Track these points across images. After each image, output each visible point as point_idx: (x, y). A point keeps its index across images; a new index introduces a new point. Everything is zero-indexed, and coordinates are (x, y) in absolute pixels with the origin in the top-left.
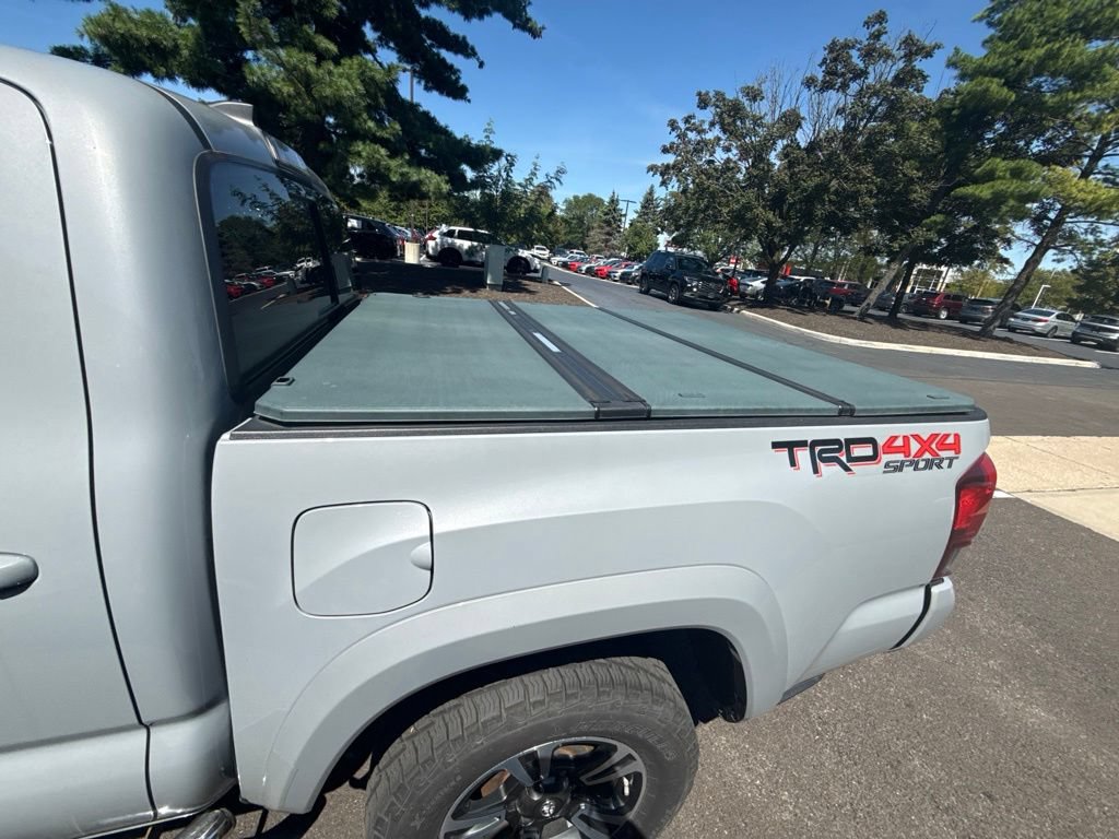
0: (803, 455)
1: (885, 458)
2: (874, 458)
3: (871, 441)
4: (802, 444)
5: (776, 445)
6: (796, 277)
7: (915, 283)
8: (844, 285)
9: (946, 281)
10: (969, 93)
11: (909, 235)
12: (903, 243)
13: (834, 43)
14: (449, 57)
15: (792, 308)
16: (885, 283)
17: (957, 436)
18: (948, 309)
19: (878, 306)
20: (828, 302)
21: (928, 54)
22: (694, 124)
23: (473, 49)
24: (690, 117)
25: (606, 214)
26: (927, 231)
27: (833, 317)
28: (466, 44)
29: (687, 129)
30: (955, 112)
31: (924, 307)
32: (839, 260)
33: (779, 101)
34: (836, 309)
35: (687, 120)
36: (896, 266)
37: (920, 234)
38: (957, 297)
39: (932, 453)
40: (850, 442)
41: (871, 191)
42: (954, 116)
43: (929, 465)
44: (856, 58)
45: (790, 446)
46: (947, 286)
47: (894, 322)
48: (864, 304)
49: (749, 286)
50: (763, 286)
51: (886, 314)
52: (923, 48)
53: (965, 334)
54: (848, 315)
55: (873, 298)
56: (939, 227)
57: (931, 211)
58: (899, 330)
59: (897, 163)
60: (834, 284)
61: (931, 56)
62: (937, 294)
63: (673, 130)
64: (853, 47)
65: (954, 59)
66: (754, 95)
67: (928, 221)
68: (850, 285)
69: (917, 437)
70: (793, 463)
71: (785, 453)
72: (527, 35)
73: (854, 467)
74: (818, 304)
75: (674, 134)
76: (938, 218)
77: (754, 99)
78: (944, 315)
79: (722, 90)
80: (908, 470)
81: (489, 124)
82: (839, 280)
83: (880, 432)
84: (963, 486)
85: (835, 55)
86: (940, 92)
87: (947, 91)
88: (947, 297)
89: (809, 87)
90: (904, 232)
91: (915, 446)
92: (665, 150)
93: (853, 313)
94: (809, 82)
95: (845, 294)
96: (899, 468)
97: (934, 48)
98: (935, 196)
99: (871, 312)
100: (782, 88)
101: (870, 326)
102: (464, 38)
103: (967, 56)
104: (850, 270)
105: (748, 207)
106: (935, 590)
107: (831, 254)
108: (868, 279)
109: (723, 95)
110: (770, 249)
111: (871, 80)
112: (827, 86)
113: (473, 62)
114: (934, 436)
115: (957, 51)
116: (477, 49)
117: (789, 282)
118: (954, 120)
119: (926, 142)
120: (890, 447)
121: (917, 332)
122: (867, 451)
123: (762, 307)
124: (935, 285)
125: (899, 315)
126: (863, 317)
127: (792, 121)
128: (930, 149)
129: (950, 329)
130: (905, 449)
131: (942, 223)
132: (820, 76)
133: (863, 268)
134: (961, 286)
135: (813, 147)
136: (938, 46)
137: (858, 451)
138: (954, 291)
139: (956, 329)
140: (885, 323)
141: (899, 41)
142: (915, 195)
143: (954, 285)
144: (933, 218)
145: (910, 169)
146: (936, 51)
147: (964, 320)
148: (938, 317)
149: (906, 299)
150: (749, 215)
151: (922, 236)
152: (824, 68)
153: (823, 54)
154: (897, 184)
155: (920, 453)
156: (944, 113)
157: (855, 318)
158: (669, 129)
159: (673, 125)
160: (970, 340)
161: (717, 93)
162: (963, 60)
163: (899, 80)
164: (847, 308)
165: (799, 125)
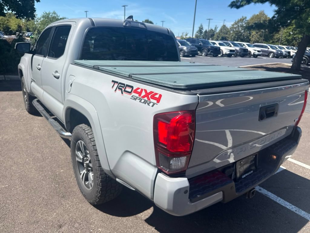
0: (116, 86)
2: (130, 93)
3: (132, 87)
4: (117, 82)
5: (113, 81)
17: (160, 96)
39: (148, 98)
40: (127, 86)
43: (145, 102)
45: (115, 82)
69: (146, 91)
70: (113, 87)
71: (112, 84)
73: (124, 93)
80: (138, 101)
83: (136, 85)
91: (143, 94)
96: (135, 99)
114: (151, 92)
120: (136, 91)
122: (130, 90)
130: (140, 93)
137: (127, 89)
155: (144, 97)
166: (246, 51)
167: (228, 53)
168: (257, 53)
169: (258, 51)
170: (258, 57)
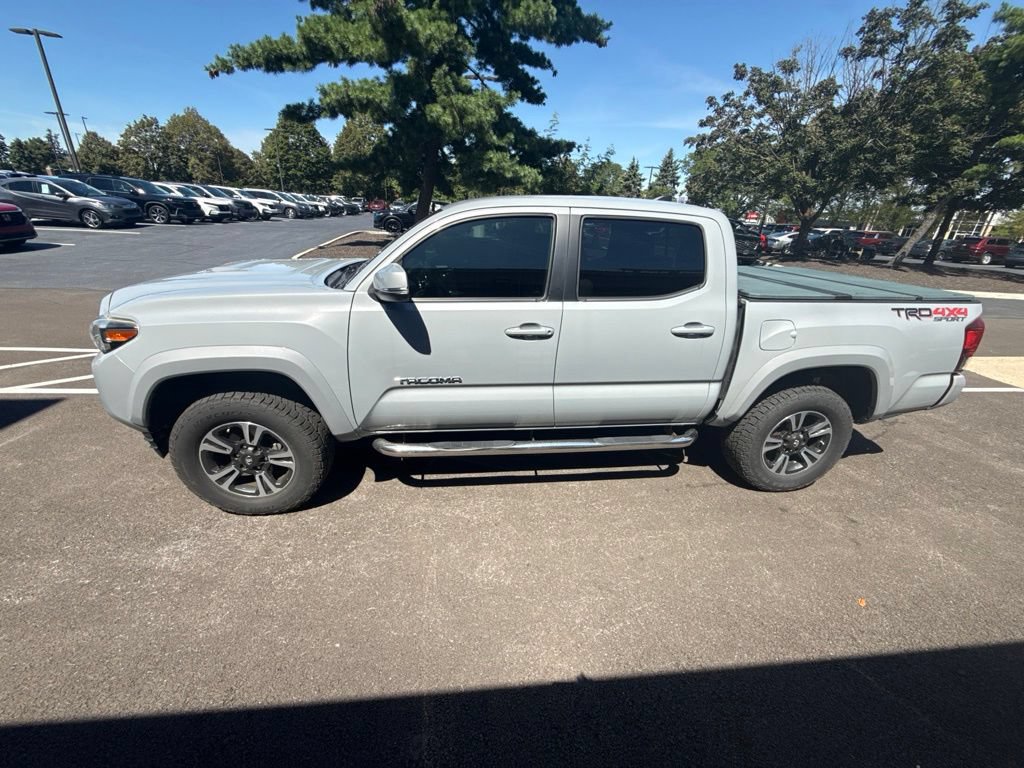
0: (903, 313)
1: (935, 316)
2: (930, 315)
3: (929, 310)
4: (903, 309)
5: (893, 309)
6: (822, 229)
7: (955, 228)
8: (873, 235)
9: (993, 223)
10: (1018, 46)
11: (949, 186)
12: (942, 194)
13: (873, 12)
14: (531, 71)
15: (824, 260)
16: (921, 232)
17: (966, 310)
18: (991, 253)
19: (913, 255)
20: (860, 253)
21: (972, 14)
22: (733, 100)
23: (549, 62)
24: (729, 94)
25: (627, 180)
26: (968, 181)
27: (866, 267)
28: (544, 59)
29: (726, 105)
30: (1002, 64)
31: (963, 254)
32: (867, 209)
33: (815, 71)
34: (867, 259)
35: (726, 97)
36: (933, 216)
37: (959, 185)
38: (1003, 242)
39: (954, 315)
40: (920, 309)
41: (910, 148)
42: (1002, 68)
43: (953, 319)
44: (896, 26)
45: (898, 310)
46: (994, 229)
47: (929, 268)
48: (899, 254)
49: (775, 241)
50: (790, 240)
51: (922, 262)
52: (967, 11)
53: (1008, 277)
54: (881, 264)
55: (908, 247)
56: (981, 176)
57: (974, 161)
58: (935, 277)
59: (937, 120)
60: (863, 234)
61: (976, 16)
62: (980, 240)
63: (711, 106)
64: (893, 15)
65: (1002, 13)
66: (789, 67)
67: (969, 171)
68: (881, 235)
69: (948, 309)
70: (899, 315)
71: (896, 312)
72: (595, 45)
73: (922, 318)
74: (849, 254)
75: (712, 109)
76: (982, 167)
77: (791, 71)
78: (987, 259)
79: (758, 66)
80: (944, 321)
81: (555, 116)
82: (866, 230)
83: (933, 306)
84: (968, 329)
85: (873, 23)
86: (987, 41)
87: (994, 40)
88: (991, 241)
89: (846, 57)
90: (943, 184)
91: (947, 312)
92: (702, 124)
93: (886, 262)
94: (847, 53)
95: (876, 243)
96: (940, 320)
97: (979, 9)
98: (978, 147)
99: (905, 260)
100: (818, 58)
101: (906, 274)
102: (543, 54)
103: (1015, 10)
104: (880, 218)
105: (784, 171)
106: (955, 377)
107: (859, 204)
108: (900, 227)
109: (759, 70)
110: (802, 205)
111: (911, 41)
112: (863, 54)
113: (549, 72)
114: (955, 309)
115: (1005, 6)
116: (552, 62)
117: (817, 236)
118: (1002, 71)
119: (969, 97)
120: (936, 312)
121: (954, 278)
122: (927, 313)
123: (794, 261)
124: (979, 229)
125: (935, 262)
126: (897, 265)
127: (828, 89)
128: (973, 104)
129: (991, 274)
130: (943, 313)
131: (985, 172)
132: (858, 47)
133: (895, 217)
134: (1011, 228)
135: (848, 109)
136: (982, 6)
137: (923, 313)
138: (1003, 234)
139: (998, 273)
140: (921, 270)
141: (941, 5)
142: (955, 148)
143: (1002, 227)
144: (975, 168)
145: (950, 124)
146: (981, 11)
147: (1010, 265)
148: (980, 262)
149: (943, 246)
150: (785, 178)
151: (963, 186)
152: (861, 36)
153: (861, 23)
154: (937, 138)
155: (949, 315)
156: (990, 67)
157: (889, 267)
158: (708, 105)
159: (711, 101)
160: (1013, 284)
161: (754, 69)
162: (1012, 15)
163: (942, 41)
164: (878, 257)
165: (836, 92)
166: (248, 206)
167: (217, 212)
168: (270, 211)
169: (271, 206)
170: (272, 218)
